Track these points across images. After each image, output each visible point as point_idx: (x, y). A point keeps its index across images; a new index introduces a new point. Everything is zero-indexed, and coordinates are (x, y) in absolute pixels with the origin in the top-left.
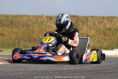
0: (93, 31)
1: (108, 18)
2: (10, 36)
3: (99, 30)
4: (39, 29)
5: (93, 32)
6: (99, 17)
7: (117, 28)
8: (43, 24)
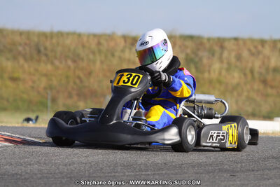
0: (236, 75)
2: (34, 82)
3: (252, 71)
4: (105, 67)
5: (236, 77)
6: (252, 40)
8: (113, 55)
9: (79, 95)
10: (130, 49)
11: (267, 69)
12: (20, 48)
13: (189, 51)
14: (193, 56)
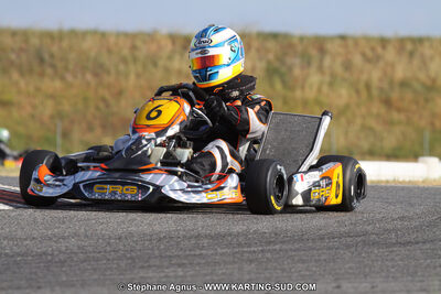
0: (344, 92)
1: (402, 42)
2: (34, 107)
4: (143, 82)
6: (368, 39)
7: (434, 81)
8: (155, 64)
9: (104, 127)
10: (182, 55)
11: (391, 83)
12: (13, 57)
13: (271, 56)
14: (277, 64)
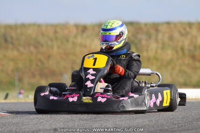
3: (182, 49)
5: (169, 54)
